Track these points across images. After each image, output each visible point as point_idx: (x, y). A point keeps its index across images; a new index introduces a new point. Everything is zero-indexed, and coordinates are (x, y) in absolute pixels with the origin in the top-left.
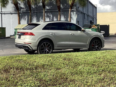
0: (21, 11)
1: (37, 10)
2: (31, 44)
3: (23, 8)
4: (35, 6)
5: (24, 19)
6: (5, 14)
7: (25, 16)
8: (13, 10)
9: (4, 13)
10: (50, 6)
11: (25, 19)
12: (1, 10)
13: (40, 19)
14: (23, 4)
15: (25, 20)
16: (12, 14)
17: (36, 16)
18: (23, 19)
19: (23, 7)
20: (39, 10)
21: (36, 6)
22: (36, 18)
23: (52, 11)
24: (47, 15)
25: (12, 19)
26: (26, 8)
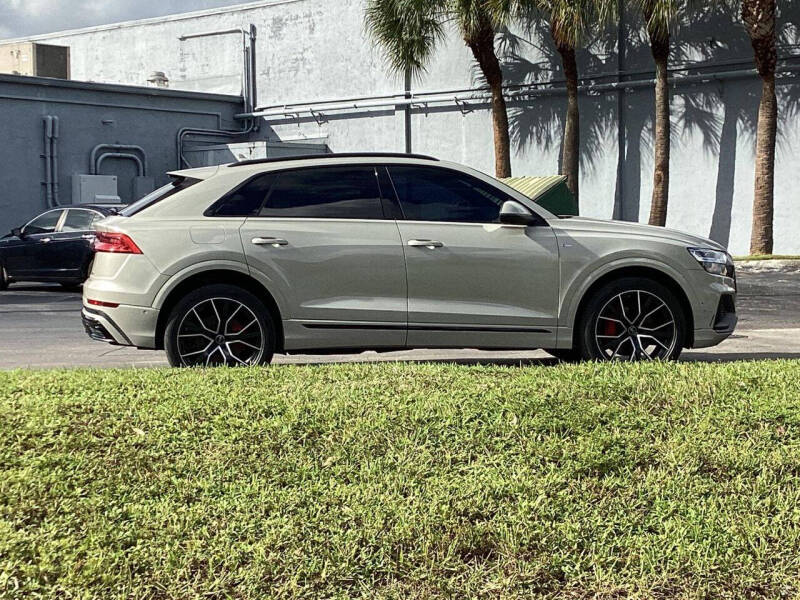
0: (524, 89)
1: (621, 78)
2: (115, 305)
3: (536, 69)
4: (610, 46)
5: (539, 142)
6: (426, 110)
7: (547, 119)
8: (478, 85)
9: (425, 103)
10: (712, 43)
11: (549, 138)
12: (408, 87)
13: (645, 134)
14: (535, 39)
15: (547, 146)
16: (467, 108)
17: (614, 117)
18: (535, 143)
19: (533, 62)
20: (635, 76)
21: (616, 50)
22: (616, 131)
23: (721, 81)
24: (687, 105)
25: (468, 142)
26: (553, 68)
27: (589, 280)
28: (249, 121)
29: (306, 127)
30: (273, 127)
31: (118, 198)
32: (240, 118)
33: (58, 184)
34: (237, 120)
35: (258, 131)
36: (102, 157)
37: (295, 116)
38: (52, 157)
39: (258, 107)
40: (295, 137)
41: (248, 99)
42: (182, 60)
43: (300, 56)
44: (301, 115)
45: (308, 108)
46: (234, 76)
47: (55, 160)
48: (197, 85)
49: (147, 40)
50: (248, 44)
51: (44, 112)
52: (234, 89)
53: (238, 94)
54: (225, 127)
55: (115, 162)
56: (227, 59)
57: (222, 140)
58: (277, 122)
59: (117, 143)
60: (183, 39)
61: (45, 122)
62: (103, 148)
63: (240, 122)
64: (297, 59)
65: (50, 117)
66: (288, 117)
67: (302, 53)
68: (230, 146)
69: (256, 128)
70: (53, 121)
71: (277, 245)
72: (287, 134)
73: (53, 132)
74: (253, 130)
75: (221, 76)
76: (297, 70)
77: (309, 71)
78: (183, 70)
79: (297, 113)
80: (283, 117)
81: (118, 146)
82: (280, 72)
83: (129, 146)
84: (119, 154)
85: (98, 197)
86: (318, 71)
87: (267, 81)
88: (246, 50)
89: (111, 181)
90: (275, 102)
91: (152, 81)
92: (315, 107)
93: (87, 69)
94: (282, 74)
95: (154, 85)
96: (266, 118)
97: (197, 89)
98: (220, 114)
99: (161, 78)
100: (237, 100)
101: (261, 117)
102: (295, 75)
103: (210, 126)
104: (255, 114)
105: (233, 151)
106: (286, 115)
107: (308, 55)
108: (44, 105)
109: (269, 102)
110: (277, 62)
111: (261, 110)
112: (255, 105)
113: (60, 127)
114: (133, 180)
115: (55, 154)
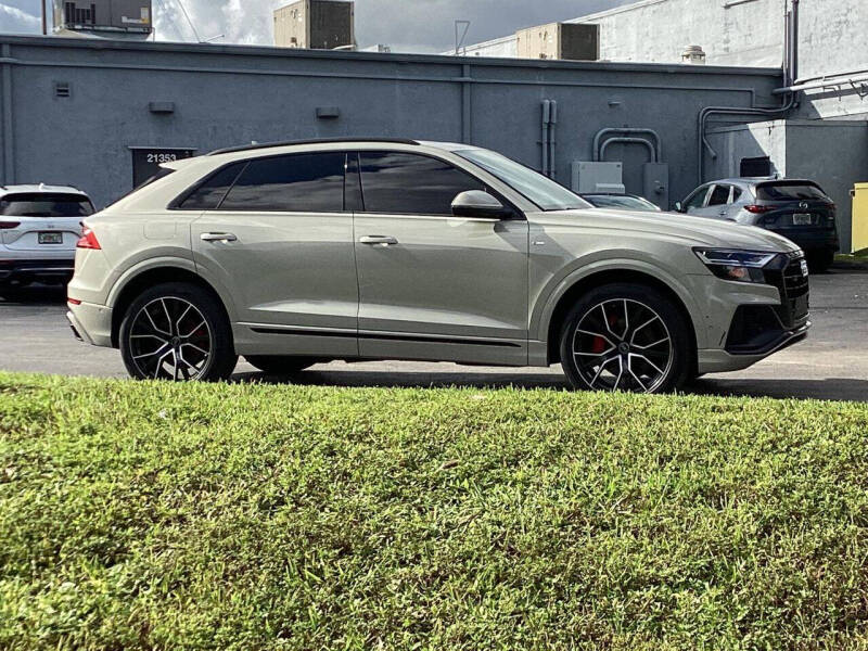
27: (563, 286)
28: (789, 97)
29: (848, 101)
30: (813, 102)
31: (623, 186)
32: (780, 93)
33: (555, 173)
34: (775, 95)
35: (798, 107)
36: (607, 142)
37: (837, 89)
38: (549, 144)
39: (799, 79)
40: (836, 113)
41: (788, 70)
42: (726, 31)
43: (843, 18)
44: (843, 87)
45: (846, 79)
46: (776, 45)
47: (552, 146)
48: (739, 59)
49: (694, 11)
50: (790, 8)
51: (542, 96)
52: (774, 61)
53: (779, 66)
54: (759, 105)
55: (622, 146)
56: (769, 27)
57: (744, 119)
58: (818, 97)
59: (626, 126)
60: (727, 7)
61: (542, 106)
62: (608, 133)
63: (779, 97)
64: (840, 22)
65: (547, 101)
66: (826, 91)
67: (846, 15)
68: (750, 126)
69: (795, 105)
70: (550, 104)
71: (225, 242)
72: (828, 110)
73: (550, 118)
74: (791, 107)
75: (763, 47)
76: (840, 35)
77: (853, 36)
78: (727, 42)
79: (838, 84)
80: (821, 90)
81: (626, 129)
82: (822, 38)
83: (639, 129)
84: (626, 139)
85: (598, 185)
86: (862, 35)
87: (809, 49)
88: (788, 15)
89: (614, 168)
90: (816, 73)
91: (687, 56)
92: (854, 78)
93: (638, 47)
94: (825, 41)
95: (688, 62)
96: (807, 92)
97: (739, 64)
98: (753, 89)
99: (697, 52)
100: (776, 74)
101: (802, 91)
102: (838, 40)
103: (741, 103)
104: (793, 88)
105: (753, 132)
106: (824, 87)
107: (853, 17)
108: (543, 88)
109: (810, 74)
110: (820, 26)
111: (802, 83)
112: (795, 77)
113: (558, 112)
114: (643, 166)
115: (553, 140)
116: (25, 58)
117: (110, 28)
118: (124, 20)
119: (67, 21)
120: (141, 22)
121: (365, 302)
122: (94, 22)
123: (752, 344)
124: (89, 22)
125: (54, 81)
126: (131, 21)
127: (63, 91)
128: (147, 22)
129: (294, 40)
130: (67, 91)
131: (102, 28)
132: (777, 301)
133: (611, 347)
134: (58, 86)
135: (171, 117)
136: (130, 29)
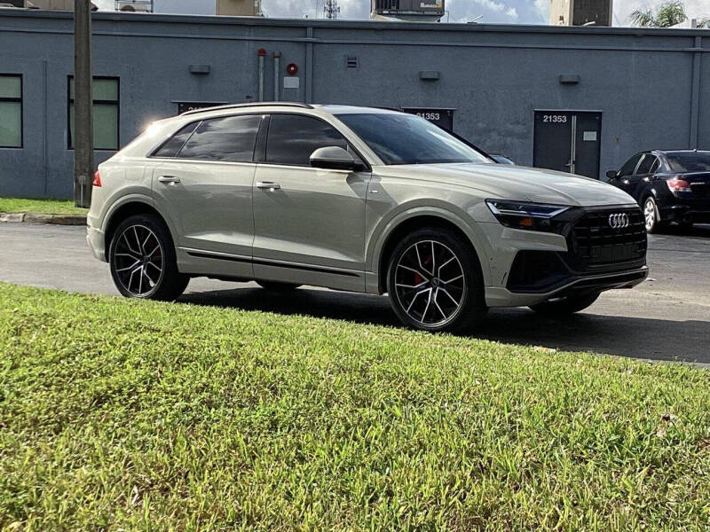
71: (173, 184)
116: (324, 37)
117: (411, 13)
118: (422, 5)
119: (377, 7)
120: (435, 6)
121: (258, 235)
122: (398, 8)
123: (536, 285)
124: (395, 8)
125: (345, 56)
126: (427, 6)
127: (352, 63)
128: (440, 6)
129: (562, 18)
130: (355, 63)
131: (404, 12)
132: (565, 249)
133: (424, 280)
134: (348, 59)
135: (437, 82)
136: (426, 13)
